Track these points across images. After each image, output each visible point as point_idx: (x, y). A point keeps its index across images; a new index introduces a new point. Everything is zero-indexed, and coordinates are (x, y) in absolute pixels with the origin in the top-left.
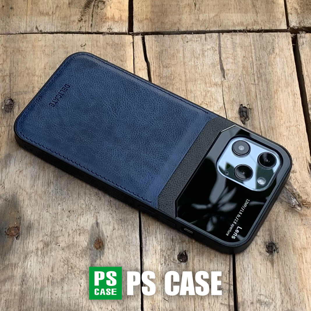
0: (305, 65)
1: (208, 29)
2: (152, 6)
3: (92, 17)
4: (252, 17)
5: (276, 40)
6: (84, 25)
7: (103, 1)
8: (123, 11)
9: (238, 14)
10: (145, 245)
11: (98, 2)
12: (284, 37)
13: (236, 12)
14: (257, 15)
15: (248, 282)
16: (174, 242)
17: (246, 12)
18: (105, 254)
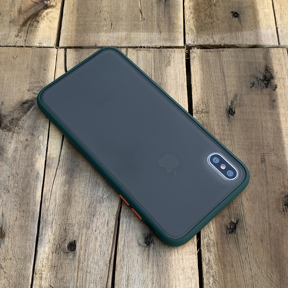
0: (194, 76)
1: (120, 45)
2: (77, 25)
3: (27, 34)
4: (156, 36)
5: (173, 55)
6: (19, 40)
7: (37, 21)
8: (53, 30)
9: (145, 33)
10: (41, 234)
11: (34, 22)
12: (179, 52)
13: (144, 31)
14: (160, 34)
15: (125, 271)
16: (66, 232)
17: (152, 32)
18: (5, 242)
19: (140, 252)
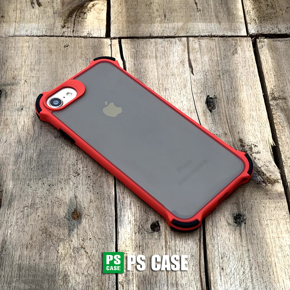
1: (177, 35)
16: (147, 213)
18: (82, 223)
19: (231, 231)
